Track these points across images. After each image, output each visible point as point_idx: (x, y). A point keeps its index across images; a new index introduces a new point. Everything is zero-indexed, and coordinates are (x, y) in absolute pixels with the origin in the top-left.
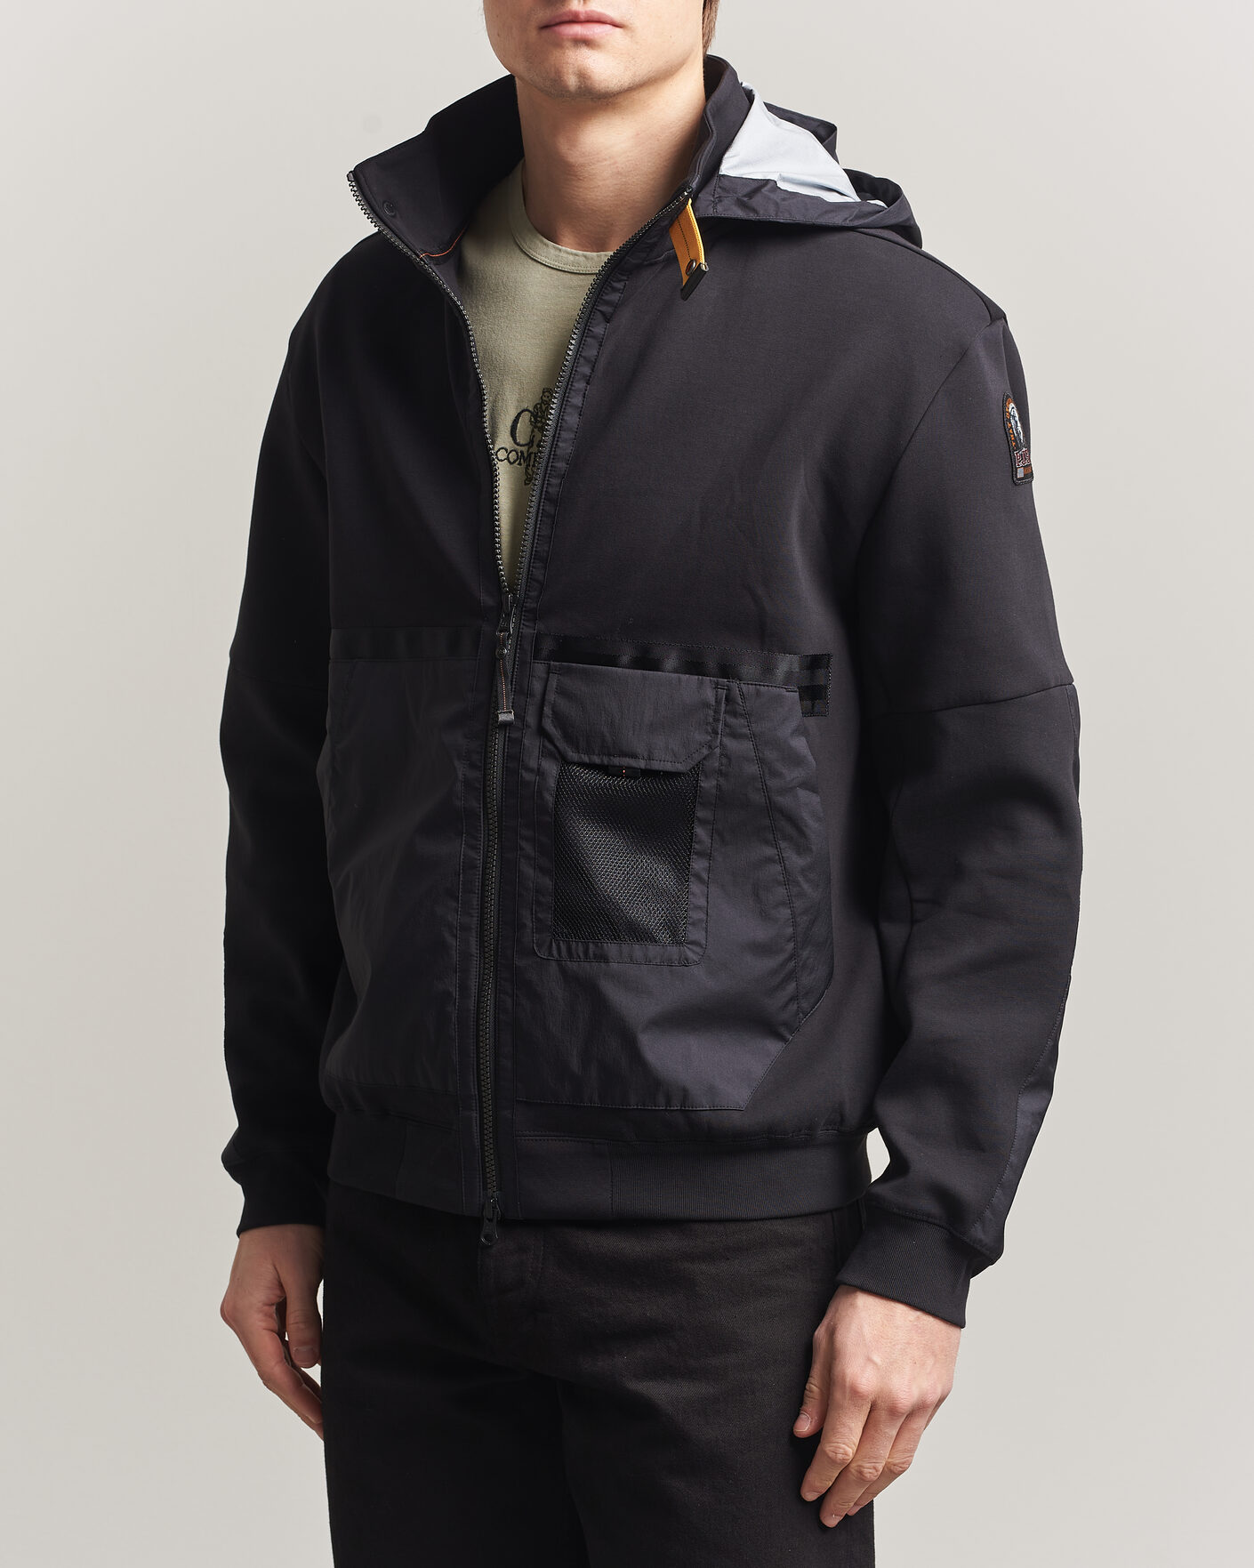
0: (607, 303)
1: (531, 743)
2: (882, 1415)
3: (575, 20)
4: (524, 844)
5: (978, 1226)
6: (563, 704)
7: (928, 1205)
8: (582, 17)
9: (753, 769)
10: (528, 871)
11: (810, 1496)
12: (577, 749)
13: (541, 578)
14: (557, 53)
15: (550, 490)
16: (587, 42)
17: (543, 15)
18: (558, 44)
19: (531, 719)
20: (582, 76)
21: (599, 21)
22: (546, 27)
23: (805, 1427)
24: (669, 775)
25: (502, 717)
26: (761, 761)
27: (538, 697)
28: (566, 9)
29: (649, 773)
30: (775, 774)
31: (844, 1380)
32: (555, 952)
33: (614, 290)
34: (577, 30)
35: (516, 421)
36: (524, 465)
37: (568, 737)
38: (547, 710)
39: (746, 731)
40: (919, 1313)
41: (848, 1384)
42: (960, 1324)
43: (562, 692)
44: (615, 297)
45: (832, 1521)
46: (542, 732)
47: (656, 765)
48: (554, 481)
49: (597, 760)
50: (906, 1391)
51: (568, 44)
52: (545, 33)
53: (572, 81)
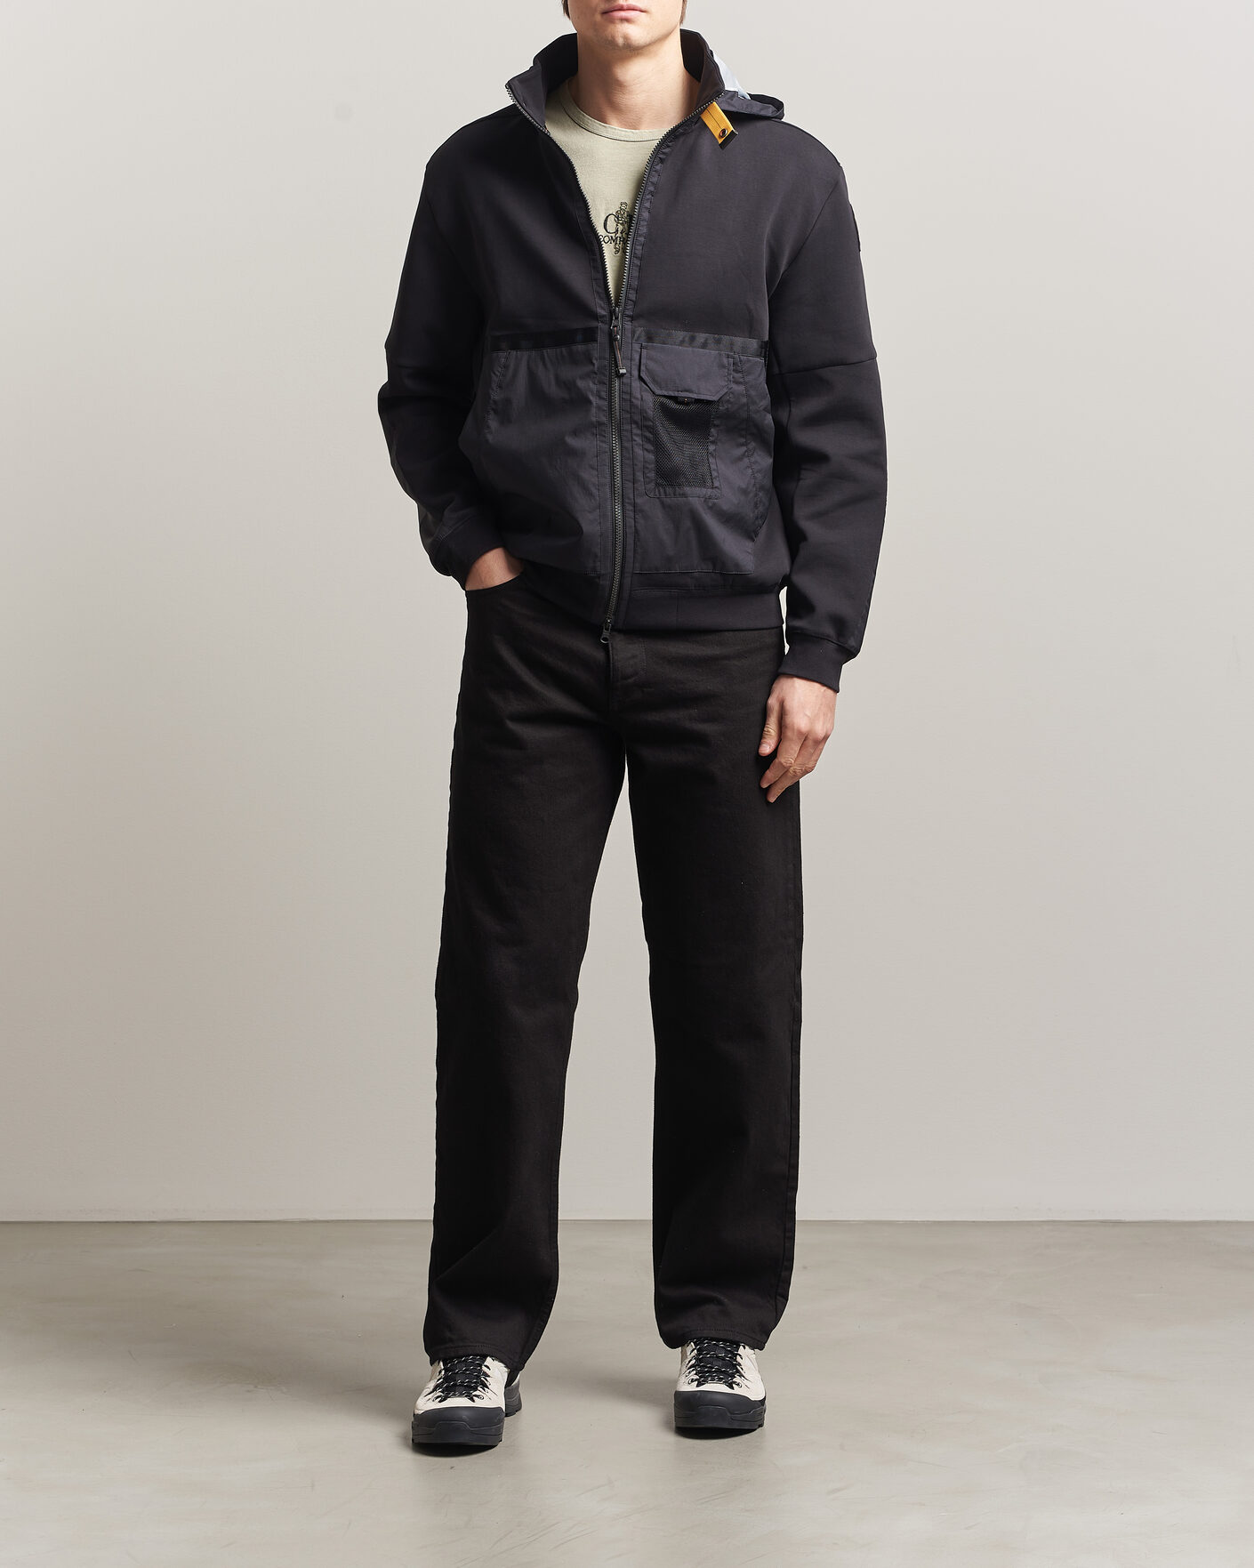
0: (663, 153)
1: (636, 384)
2: (810, 743)
3: (621, 9)
4: (635, 438)
5: (852, 638)
6: (652, 365)
7: (829, 630)
8: (625, 8)
9: (744, 400)
10: (639, 451)
11: (765, 786)
12: (661, 388)
13: (634, 299)
14: (612, 26)
15: (637, 252)
16: (627, 20)
17: (603, 6)
18: (612, 21)
19: (635, 373)
20: (626, 38)
21: (634, 9)
22: (605, 13)
23: (767, 748)
24: (709, 402)
25: (621, 371)
26: (748, 396)
27: (637, 361)
28: (616, 4)
29: (698, 401)
30: (754, 403)
31: (793, 725)
32: (657, 493)
33: (668, 146)
34: (623, 14)
35: (606, 220)
36: (613, 244)
37: (654, 381)
38: (643, 368)
39: (741, 380)
40: (825, 688)
41: (796, 728)
42: (836, 691)
43: (650, 358)
44: (667, 150)
45: (772, 799)
46: (641, 378)
47: (702, 397)
48: (638, 247)
49: (672, 394)
50: (820, 730)
51: (617, 21)
52: (605, 16)
53: (620, 41)
